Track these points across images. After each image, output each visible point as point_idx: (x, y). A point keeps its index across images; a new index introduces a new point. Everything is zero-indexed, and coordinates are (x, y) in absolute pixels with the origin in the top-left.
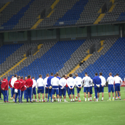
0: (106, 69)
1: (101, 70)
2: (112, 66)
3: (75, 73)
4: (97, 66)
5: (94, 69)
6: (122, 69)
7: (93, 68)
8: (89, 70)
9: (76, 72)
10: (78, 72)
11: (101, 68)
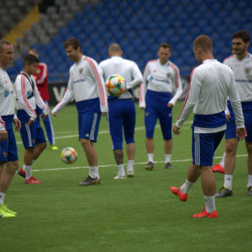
0: (153, 25)
1: (133, 28)
2: (179, 10)
3: (22, 46)
4: (117, 12)
5: (102, 28)
6: (222, 23)
7: (97, 21)
8: (83, 31)
9: (25, 41)
10: (32, 40)
11: (134, 20)
